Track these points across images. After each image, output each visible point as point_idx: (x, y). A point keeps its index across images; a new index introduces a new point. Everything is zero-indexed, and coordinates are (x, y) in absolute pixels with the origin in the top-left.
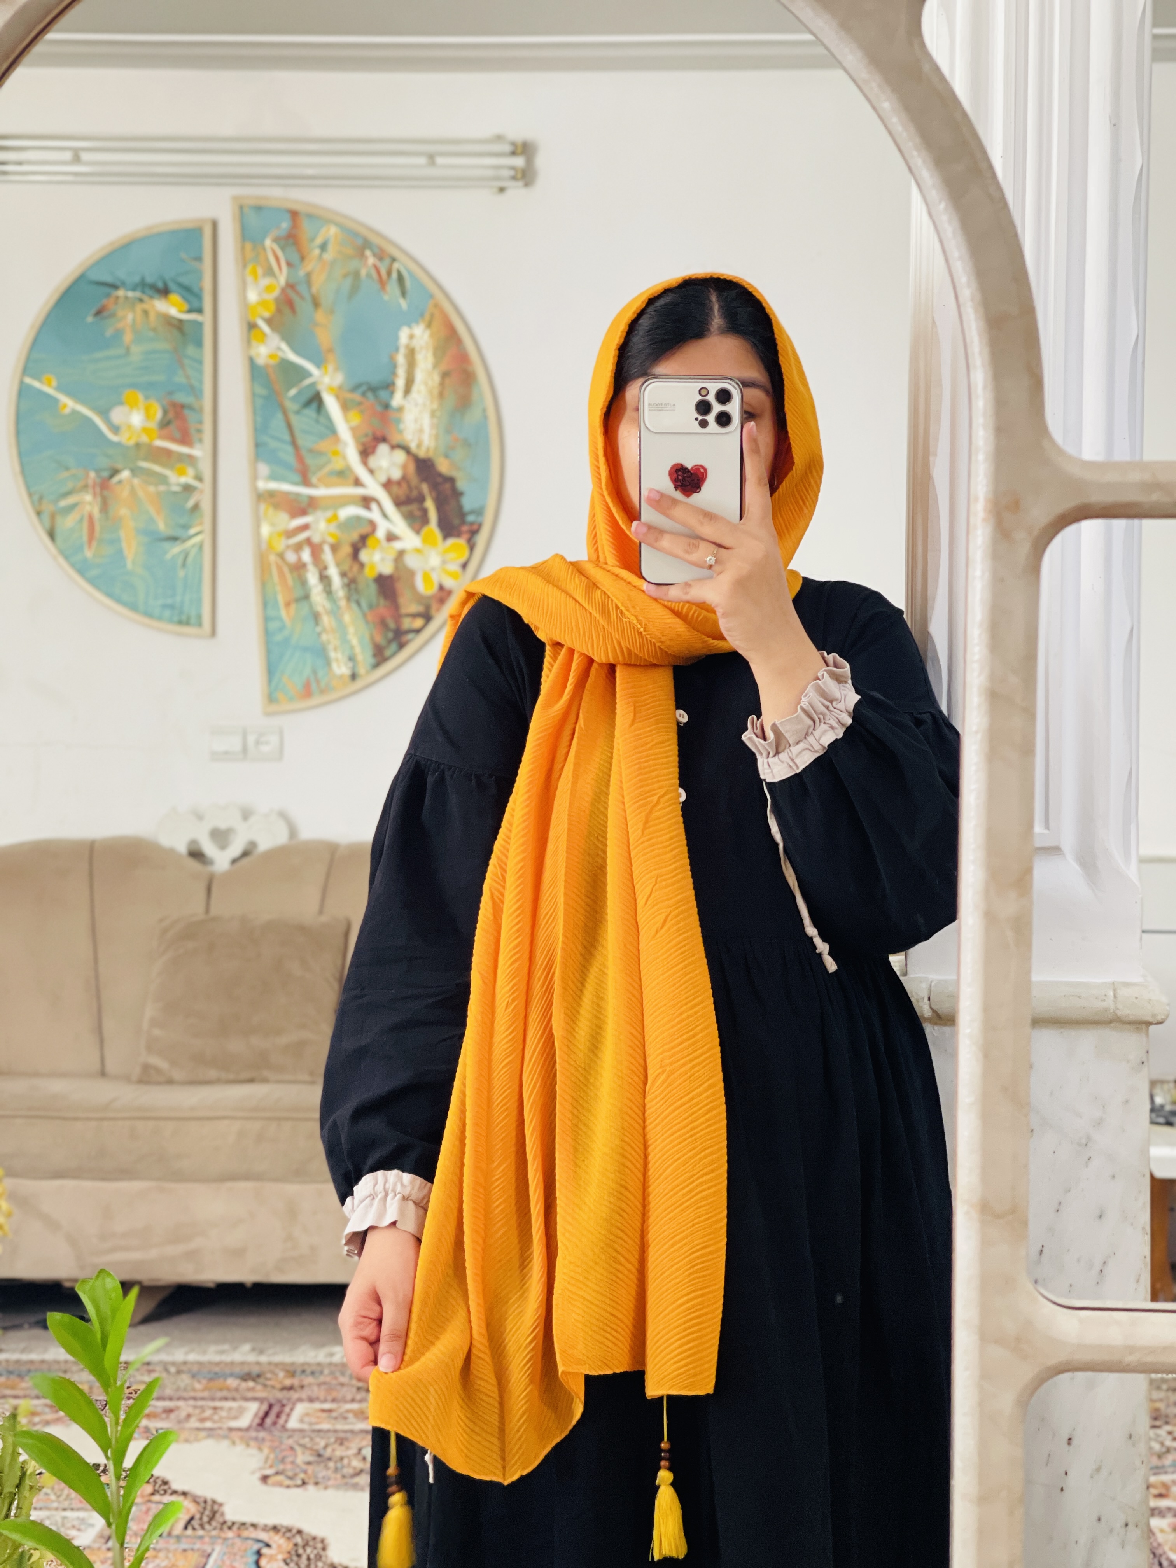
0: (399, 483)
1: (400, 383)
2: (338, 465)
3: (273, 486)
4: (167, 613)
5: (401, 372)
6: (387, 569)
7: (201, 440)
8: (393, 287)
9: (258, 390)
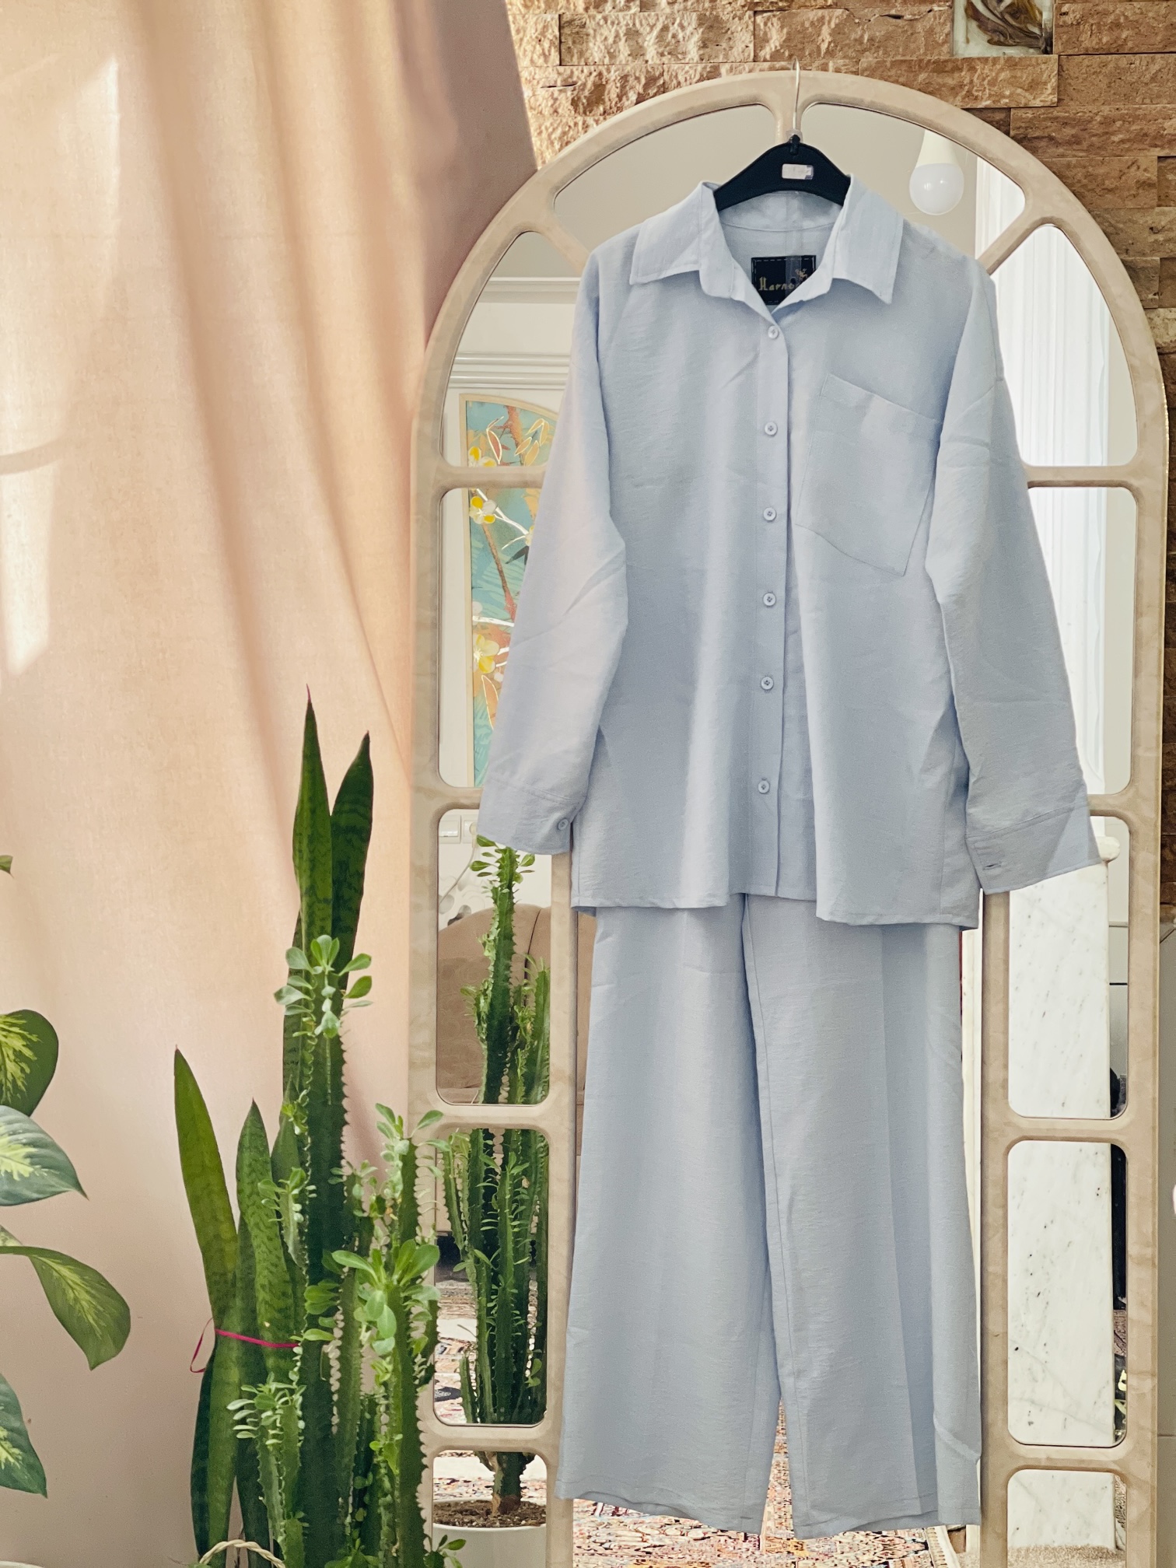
3: (485, 621)
9: (476, 544)
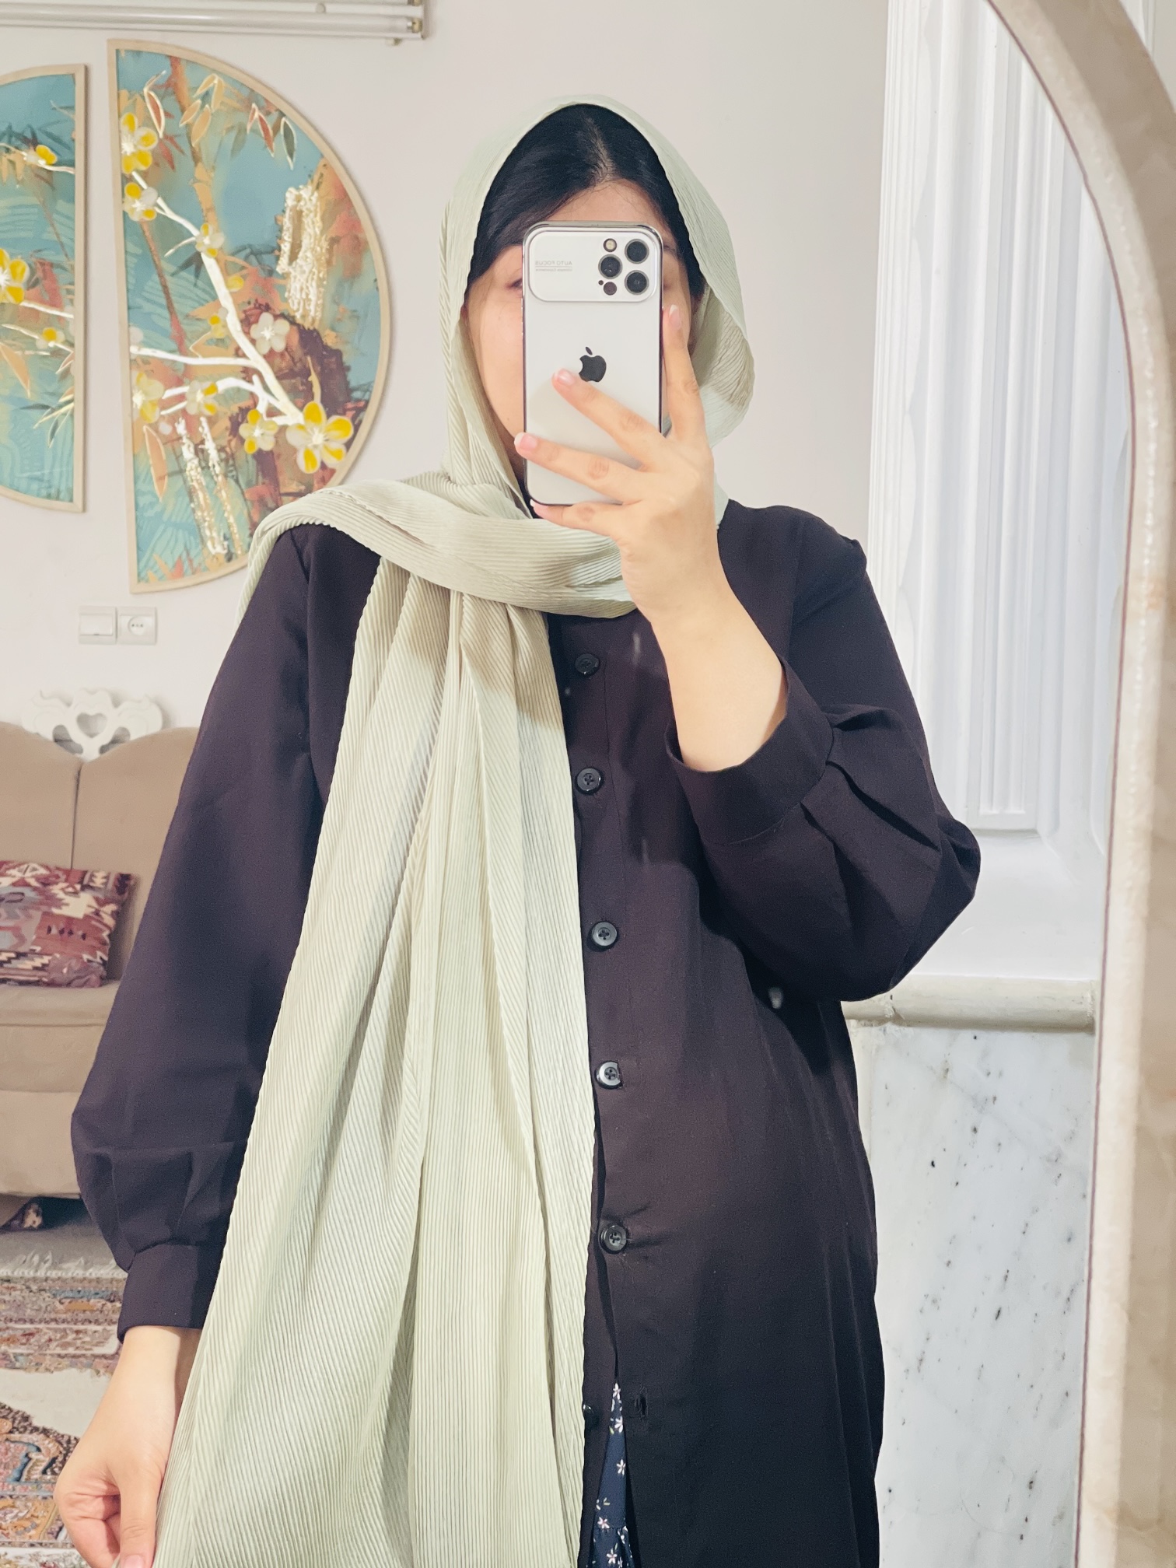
0: (282, 355)
1: (286, 247)
2: (219, 334)
3: (147, 352)
4: (35, 486)
5: (287, 236)
6: (267, 445)
7: (72, 301)
8: (280, 142)
9: (132, 248)
